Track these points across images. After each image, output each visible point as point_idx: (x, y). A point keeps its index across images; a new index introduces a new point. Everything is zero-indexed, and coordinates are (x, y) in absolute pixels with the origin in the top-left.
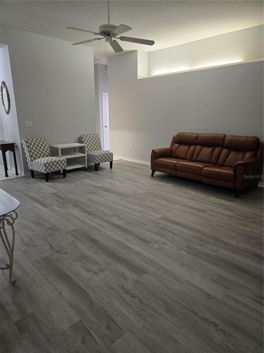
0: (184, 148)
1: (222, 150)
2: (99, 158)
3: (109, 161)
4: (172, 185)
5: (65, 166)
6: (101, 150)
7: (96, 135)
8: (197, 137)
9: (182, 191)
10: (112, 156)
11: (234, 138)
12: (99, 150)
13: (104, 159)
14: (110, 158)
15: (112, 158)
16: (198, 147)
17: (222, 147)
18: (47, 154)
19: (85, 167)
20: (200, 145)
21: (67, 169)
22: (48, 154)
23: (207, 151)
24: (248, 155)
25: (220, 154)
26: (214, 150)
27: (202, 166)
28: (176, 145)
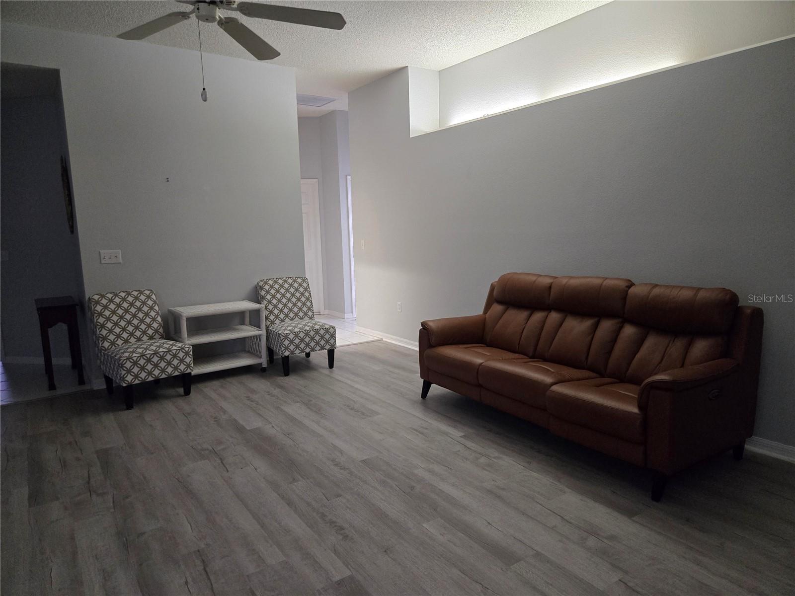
0: (516, 318)
1: (620, 328)
2: (292, 342)
3: (323, 348)
4: (462, 434)
5: (188, 366)
6: (310, 318)
7: (299, 280)
8: (550, 287)
9: (483, 460)
10: (333, 336)
11: (656, 291)
12: (306, 319)
13: (317, 343)
14: (327, 342)
15: (332, 341)
16: (554, 316)
17: (620, 320)
18: (150, 332)
19: (261, 364)
20: (558, 309)
21: (193, 373)
22: (156, 331)
23: (576, 327)
24: (700, 347)
25: (614, 340)
26: (595, 327)
27: (548, 380)
28: (497, 308)
